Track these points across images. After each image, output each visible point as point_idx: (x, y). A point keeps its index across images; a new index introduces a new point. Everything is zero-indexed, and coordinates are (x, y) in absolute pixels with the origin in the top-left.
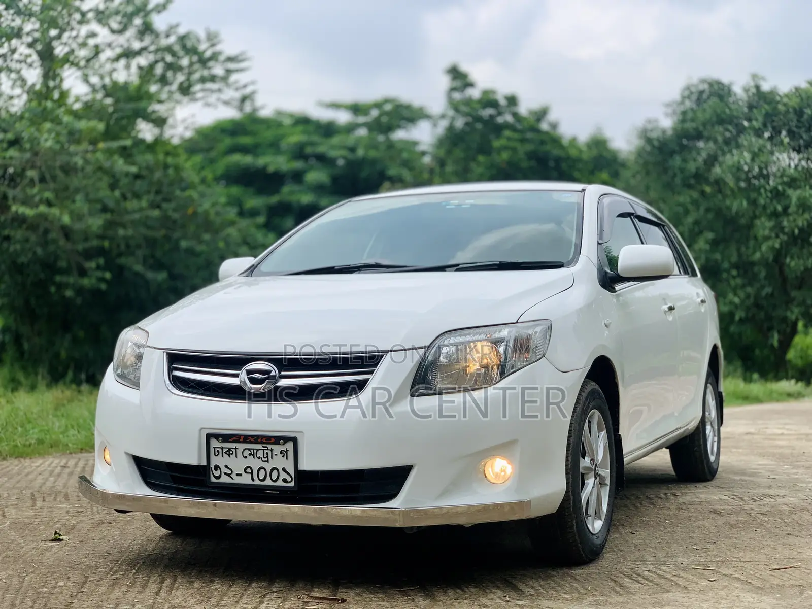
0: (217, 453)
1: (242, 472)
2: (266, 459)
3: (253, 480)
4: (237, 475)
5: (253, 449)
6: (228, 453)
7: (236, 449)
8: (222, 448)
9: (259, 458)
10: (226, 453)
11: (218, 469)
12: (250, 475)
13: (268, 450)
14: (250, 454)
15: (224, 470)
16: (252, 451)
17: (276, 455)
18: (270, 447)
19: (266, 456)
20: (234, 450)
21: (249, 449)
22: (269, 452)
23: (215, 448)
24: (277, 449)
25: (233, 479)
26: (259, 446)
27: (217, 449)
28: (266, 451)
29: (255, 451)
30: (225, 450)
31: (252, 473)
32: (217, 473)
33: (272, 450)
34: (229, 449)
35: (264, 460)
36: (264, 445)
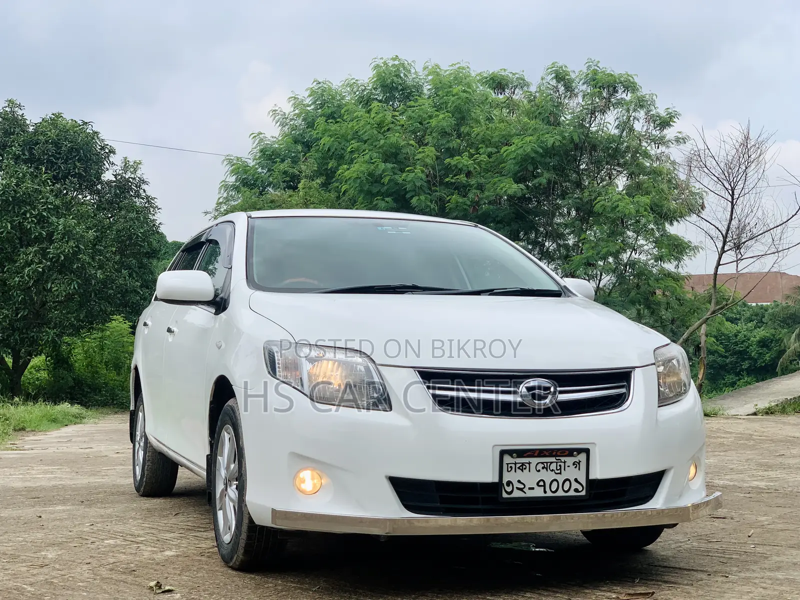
0: (510, 469)
1: (535, 486)
2: (559, 472)
3: (545, 492)
4: (530, 489)
5: (547, 463)
6: (521, 468)
7: (529, 463)
8: (515, 464)
9: (552, 470)
10: (519, 468)
11: (511, 485)
12: (543, 488)
13: (561, 462)
14: (543, 468)
15: (516, 485)
16: (545, 464)
17: (569, 466)
18: (563, 459)
19: (559, 468)
20: (527, 465)
21: (542, 463)
22: (562, 464)
23: (508, 464)
24: (570, 460)
25: (525, 493)
26: (553, 459)
27: (510, 465)
28: (559, 464)
29: (549, 464)
30: (518, 465)
31: (544, 486)
32: (509, 489)
33: (565, 462)
34: (523, 464)
35: (557, 472)
36: (557, 458)
